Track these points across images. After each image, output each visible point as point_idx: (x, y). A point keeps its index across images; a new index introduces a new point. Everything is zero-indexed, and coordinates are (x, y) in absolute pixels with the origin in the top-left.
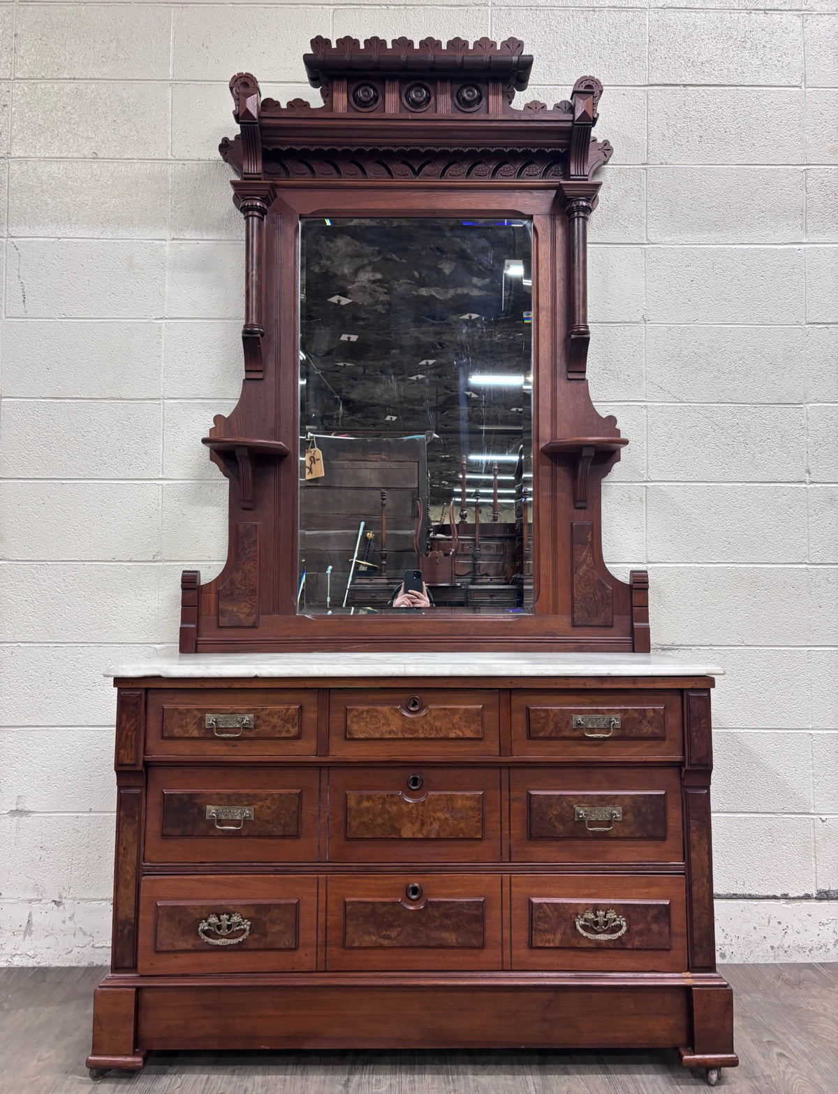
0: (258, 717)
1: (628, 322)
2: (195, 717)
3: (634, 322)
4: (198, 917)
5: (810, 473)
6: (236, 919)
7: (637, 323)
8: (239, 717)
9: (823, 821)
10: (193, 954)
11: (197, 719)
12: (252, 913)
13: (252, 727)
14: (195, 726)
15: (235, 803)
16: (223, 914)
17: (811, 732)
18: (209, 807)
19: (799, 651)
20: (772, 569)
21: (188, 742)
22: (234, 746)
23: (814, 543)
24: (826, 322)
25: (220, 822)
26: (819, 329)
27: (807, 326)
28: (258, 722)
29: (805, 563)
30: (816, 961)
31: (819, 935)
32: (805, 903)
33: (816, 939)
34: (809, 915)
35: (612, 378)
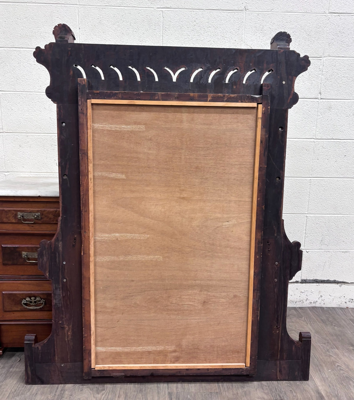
0: (42, 214)
1: (237, 10)
2: (13, 214)
3: (240, 10)
4: (22, 298)
5: (321, 94)
6: (38, 299)
7: (242, 10)
8: (33, 214)
9: (307, 252)
10: (21, 312)
11: (14, 215)
12: (45, 297)
13: (40, 218)
14: (13, 218)
15: (35, 251)
16: (32, 297)
17: (307, 215)
18: (23, 252)
19: (306, 180)
20: (298, 141)
21: (11, 225)
22: (32, 226)
23: (319, 129)
24: (339, 12)
25: (29, 259)
26: (335, 16)
27: (329, 14)
28: (43, 216)
29: (314, 138)
30: (298, 306)
31: (300, 296)
32: (296, 284)
33: (298, 298)
34: (297, 289)
35: (227, 41)
